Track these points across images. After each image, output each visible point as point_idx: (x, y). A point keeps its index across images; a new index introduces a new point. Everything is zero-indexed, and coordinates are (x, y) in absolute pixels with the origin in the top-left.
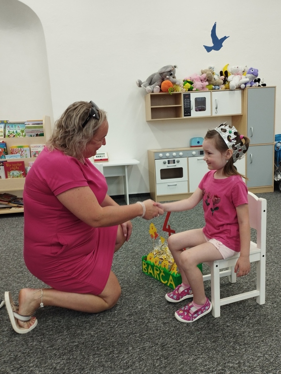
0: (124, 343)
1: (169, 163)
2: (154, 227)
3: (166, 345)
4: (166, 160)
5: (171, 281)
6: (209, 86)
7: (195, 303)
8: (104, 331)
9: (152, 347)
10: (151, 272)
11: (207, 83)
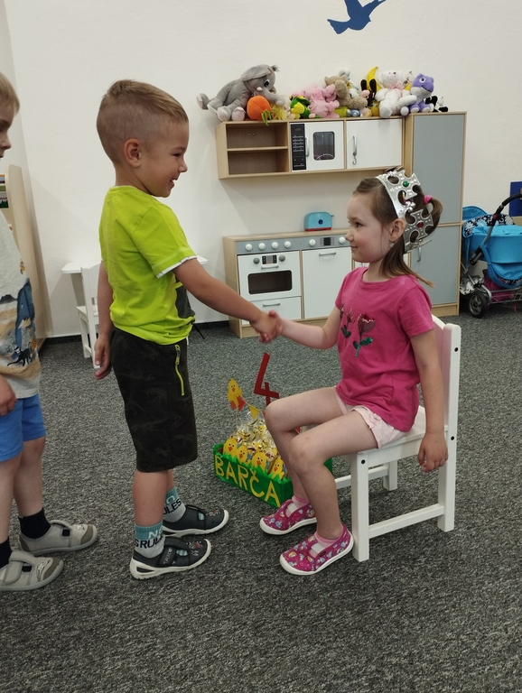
0: (177, 625)
1: (264, 262)
2: (236, 387)
3: (263, 624)
4: (260, 257)
5: (272, 492)
6: (340, 111)
7: (320, 535)
8: (134, 602)
9: (235, 630)
10: (233, 475)
11: (336, 104)
